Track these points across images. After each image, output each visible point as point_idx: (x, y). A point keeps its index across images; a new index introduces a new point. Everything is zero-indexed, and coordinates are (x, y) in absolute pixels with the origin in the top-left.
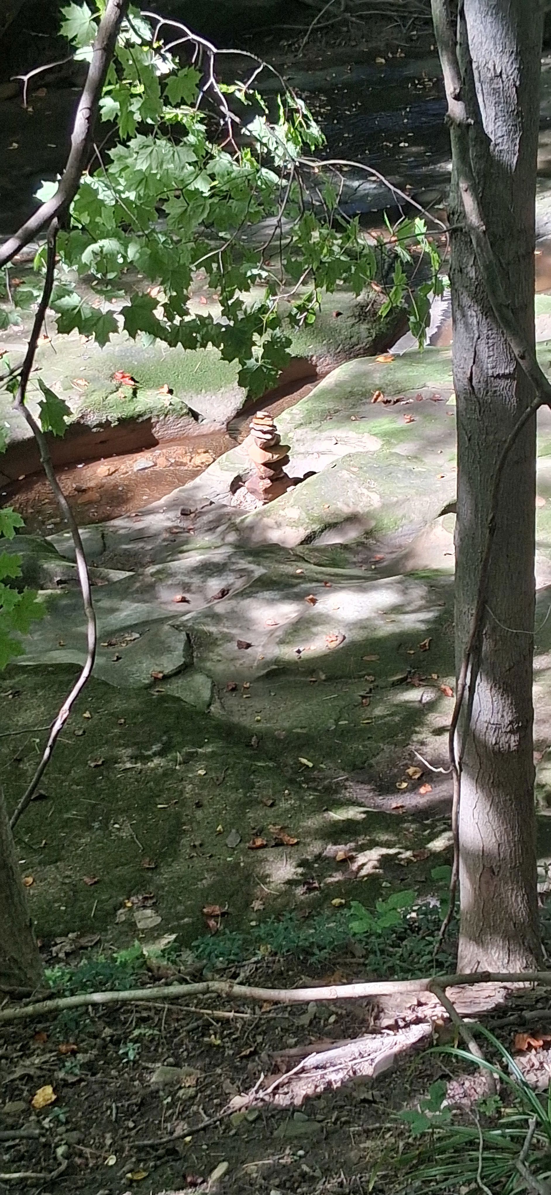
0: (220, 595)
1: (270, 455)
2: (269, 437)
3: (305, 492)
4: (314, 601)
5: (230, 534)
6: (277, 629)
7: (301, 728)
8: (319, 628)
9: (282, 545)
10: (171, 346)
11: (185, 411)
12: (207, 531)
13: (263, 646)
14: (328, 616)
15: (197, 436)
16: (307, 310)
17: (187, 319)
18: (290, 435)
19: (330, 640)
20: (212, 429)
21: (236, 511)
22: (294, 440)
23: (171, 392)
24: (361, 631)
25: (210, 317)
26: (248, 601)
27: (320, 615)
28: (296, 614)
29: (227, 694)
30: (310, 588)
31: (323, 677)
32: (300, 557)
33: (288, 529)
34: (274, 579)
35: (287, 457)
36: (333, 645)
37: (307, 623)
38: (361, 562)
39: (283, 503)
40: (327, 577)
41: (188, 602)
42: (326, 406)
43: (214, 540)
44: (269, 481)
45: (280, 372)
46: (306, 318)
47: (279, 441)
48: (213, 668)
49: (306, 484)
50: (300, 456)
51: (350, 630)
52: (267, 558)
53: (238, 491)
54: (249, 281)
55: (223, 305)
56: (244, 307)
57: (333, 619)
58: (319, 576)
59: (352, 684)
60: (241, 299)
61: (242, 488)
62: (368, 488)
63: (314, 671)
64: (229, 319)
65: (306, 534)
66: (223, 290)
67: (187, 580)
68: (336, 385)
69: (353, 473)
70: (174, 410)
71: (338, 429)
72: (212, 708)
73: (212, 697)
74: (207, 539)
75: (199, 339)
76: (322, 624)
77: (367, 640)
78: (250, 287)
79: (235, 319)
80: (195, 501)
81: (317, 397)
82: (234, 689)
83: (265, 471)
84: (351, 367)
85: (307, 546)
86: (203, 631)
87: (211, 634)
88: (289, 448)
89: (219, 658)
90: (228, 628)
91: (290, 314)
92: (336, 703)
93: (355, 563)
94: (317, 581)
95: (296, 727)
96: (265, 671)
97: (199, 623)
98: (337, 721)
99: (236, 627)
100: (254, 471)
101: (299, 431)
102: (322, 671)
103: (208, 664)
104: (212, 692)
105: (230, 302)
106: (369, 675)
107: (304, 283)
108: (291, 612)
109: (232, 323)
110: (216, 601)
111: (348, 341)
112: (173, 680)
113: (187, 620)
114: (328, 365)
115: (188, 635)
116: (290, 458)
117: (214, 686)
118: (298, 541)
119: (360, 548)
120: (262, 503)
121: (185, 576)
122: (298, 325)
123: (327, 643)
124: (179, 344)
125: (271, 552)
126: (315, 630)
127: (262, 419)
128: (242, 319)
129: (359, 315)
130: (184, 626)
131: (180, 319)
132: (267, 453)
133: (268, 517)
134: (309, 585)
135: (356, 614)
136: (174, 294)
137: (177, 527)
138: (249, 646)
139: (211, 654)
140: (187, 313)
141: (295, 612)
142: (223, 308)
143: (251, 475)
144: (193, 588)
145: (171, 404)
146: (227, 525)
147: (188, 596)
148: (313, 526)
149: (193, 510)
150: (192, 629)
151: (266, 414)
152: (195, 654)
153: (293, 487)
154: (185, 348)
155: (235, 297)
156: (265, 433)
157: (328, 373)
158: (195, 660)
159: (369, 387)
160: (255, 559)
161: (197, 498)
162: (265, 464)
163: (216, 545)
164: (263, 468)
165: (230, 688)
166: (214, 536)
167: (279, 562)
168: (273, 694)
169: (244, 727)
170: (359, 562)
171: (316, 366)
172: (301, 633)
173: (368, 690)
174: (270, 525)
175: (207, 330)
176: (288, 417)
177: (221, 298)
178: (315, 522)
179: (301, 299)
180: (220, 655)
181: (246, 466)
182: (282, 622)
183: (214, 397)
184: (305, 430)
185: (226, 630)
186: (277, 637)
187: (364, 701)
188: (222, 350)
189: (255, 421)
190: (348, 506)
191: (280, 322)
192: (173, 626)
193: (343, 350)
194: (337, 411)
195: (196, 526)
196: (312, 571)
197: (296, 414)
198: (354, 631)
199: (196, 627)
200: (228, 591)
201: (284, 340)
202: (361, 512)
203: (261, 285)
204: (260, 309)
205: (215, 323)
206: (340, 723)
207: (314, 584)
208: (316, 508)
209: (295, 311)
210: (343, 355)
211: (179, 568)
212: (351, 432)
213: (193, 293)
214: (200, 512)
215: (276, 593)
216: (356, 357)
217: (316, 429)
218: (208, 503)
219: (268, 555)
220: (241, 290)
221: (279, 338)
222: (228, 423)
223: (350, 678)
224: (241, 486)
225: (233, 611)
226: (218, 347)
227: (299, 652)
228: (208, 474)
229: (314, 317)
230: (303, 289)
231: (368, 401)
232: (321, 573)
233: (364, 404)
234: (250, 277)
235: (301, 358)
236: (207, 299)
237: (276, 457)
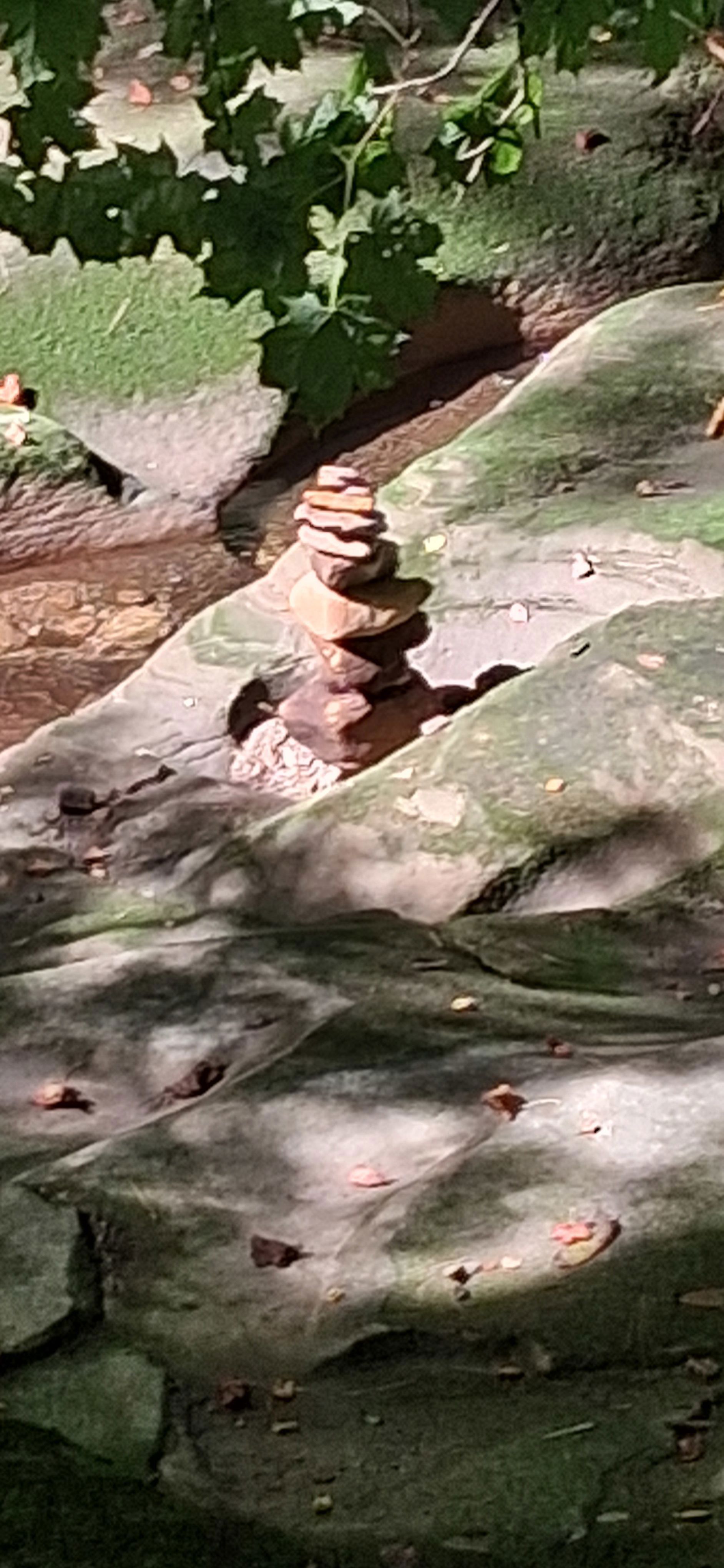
0: (195, 1086)
1: (364, 610)
2: (360, 549)
3: (483, 737)
4: (513, 1105)
5: (227, 878)
6: (386, 1198)
7: (469, 1535)
8: (530, 1196)
9: (403, 915)
10: (33, 251)
11: (76, 462)
12: (147, 867)
13: (341, 1255)
14: (559, 1156)
15: (116, 549)
16: (494, 131)
17: (87, 159)
18: (432, 544)
19: (569, 1236)
20: (167, 524)
21: (247, 802)
22: (445, 562)
23: (27, 399)
24: (674, 1208)
25: (165, 153)
26: (289, 1102)
27: (534, 1153)
28: (449, 1151)
29: (219, 1420)
30: (500, 1059)
31: (544, 1362)
32: (467, 955)
33: (425, 860)
34: (376, 1027)
35: (421, 618)
36: (577, 1254)
37: (489, 1177)
38: (674, 973)
39: (406, 774)
40: (558, 1023)
41: (84, 1106)
42: (553, 447)
43: (173, 899)
44: (359, 700)
45: (401, 337)
46: (489, 157)
47: (393, 564)
48: (168, 1332)
49: (487, 710)
50: (464, 614)
51: (637, 1203)
52: (350, 957)
53: (256, 733)
54: (299, 33)
55: (208, 116)
56: (279, 119)
57: (578, 1166)
58: (530, 1021)
59: (641, 1385)
60: (269, 93)
61: (267, 726)
62: (697, 725)
63: (512, 1341)
64: (231, 161)
65: (487, 878)
66: (210, 65)
67: (79, 1030)
68: (589, 378)
69: (646, 672)
70: (38, 459)
71: (595, 523)
72: (166, 1469)
73: (165, 1430)
74: (148, 893)
75: (127, 226)
76: (540, 1182)
77: (691, 1235)
78: (300, 56)
79: (251, 161)
80: (107, 765)
81: (519, 414)
82: (240, 1405)
83: (345, 664)
84: (640, 315)
85: (488, 918)
86: (135, 1204)
87: (163, 1214)
88: (424, 589)
89: (190, 1298)
90: (219, 1194)
91: (436, 143)
92: (588, 1448)
93: (648, 974)
94: (523, 1035)
95: (451, 1534)
96: (348, 1343)
97: (121, 1178)
98: (591, 1512)
99: (247, 1191)
100: (311, 664)
101: (463, 533)
102: (544, 1341)
103: (154, 1318)
104: (166, 1414)
105: (232, 105)
106: (699, 1355)
107: (483, 41)
108: (434, 1142)
109: (239, 174)
110: (181, 1104)
111: (627, 231)
112: (36, 1372)
113: (81, 1169)
114: (560, 308)
115: (83, 1218)
116: (432, 622)
117: (171, 1390)
118: (460, 903)
119: (669, 925)
120: (335, 771)
121: (75, 1018)
122: (462, 181)
123: (558, 1246)
124: (62, 245)
125: (372, 939)
126: (513, 1201)
127: (337, 490)
128: (274, 160)
129: (666, 144)
130: (73, 1188)
131: (66, 159)
132: (353, 605)
133: (357, 820)
134: (494, 1050)
135: (656, 1148)
136: (46, 76)
137: (45, 853)
138: (291, 1255)
139: (162, 1285)
140: (90, 143)
141: (449, 1141)
142: (208, 124)
143: (300, 680)
144: (101, 1059)
145: (28, 442)
146: (217, 847)
147: (83, 1086)
148: (511, 852)
149: (100, 792)
150: (99, 1198)
151: (350, 473)
152: (108, 1282)
153: (440, 720)
154: (83, 256)
155: (251, 86)
156: (347, 537)
157: (559, 335)
158: (108, 1304)
159: (700, 384)
160: (313, 960)
161: (114, 756)
162: (346, 643)
163: (179, 914)
164: (339, 655)
165: (228, 1398)
166: (172, 884)
167: (394, 971)
168: (373, 1420)
169: (276, 1534)
170: (663, 972)
171: (520, 313)
172: (467, 1211)
173: (697, 1406)
174: (363, 848)
175: (157, 199)
176: (425, 485)
177: (203, 90)
178: (514, 839)
179: (474, 90)
180: (193, 1287)
181: (281, 649)
182: (403, 1175)
183: (173, 418)
184: (482, 527)
185: (211, 1201)
186: (388, 1225)
187: (684, 1443)
188: (205, 265)
189: (316, 497)
190: (629, 783)
191: (403, 170)
192: (35, 1189)
193: (611, 262)
194: (588, 465)
195: (112, 850)
196: (505, 1001)
197: (452, 474)
198: (649, 1207)
199: (112, 1192)
200: (222, 1069)
201: (414, 228)
202: (673, 803)
203: (334, 46)
204: (333, 125)
205: (182, 172)
206: (604, 1518)
207: (513, 1047)
208: (518, 790)
209: (452, 132)
210: (608, 277)
211: (55, 990)
212: (636, 537)
213: (106, 70)
214: (127, 804)
215: (383, 1076)
216: (652, 284)
217: (521, 524)
218: (153, 773)
219: (356, 947)
220: (270, 65)
221: (398, 222)
222: (222, 504)
223: (636, 1365)
224: (267, 716)
225: (236, 1138)
226: (192, 253)
227: (461, 1276)
228: (153, 674)
229: (516, 156)
230: (478, 57)
231: (696, 429)
232: (541, 1008)
233: (682, 441)
234: (299, 20)
235: (469, 285)
236: (151, 88)
237: (383, 617)
